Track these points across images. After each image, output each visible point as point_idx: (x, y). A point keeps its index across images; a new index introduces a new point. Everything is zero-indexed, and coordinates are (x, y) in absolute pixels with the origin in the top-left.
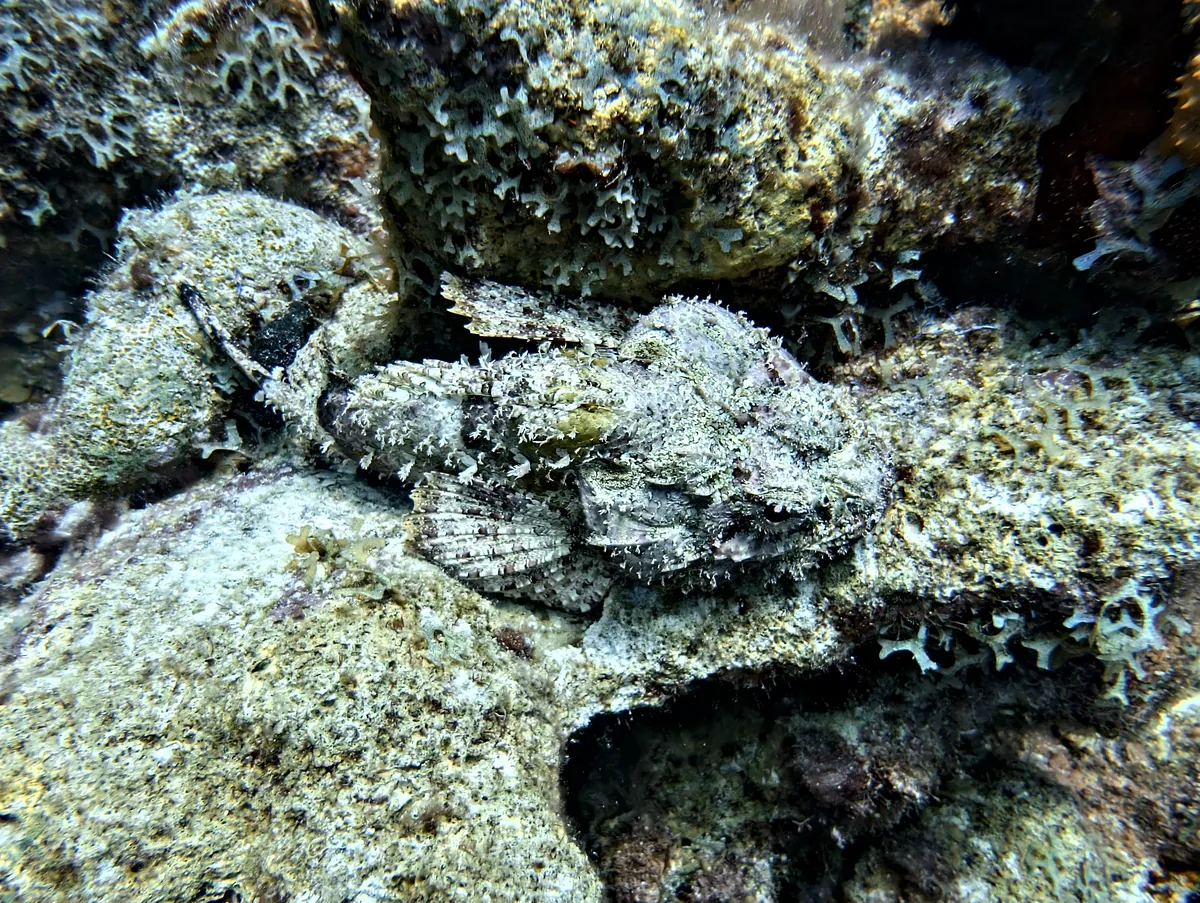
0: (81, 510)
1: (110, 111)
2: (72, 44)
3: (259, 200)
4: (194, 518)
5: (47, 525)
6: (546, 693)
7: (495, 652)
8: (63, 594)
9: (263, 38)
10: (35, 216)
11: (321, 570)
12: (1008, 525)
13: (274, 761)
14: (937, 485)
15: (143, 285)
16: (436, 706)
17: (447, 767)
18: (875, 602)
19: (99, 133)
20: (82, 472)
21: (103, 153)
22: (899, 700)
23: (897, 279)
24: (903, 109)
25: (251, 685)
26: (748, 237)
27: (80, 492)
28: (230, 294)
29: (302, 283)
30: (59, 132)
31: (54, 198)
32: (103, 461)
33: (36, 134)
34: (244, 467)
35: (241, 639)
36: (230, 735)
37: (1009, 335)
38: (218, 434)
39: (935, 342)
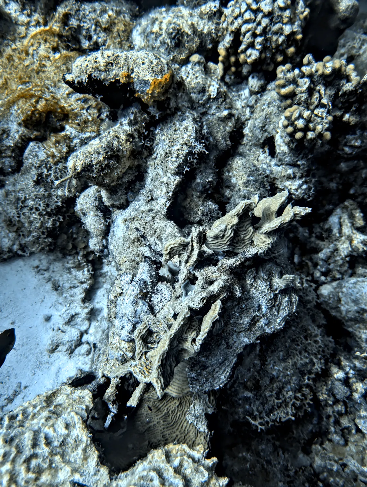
0: (104, 241)
1: (54, 198)
2: (44, 195)
3: (83, 194)
4: (113, 231)
5: (103, 245)
6: (158, 212)
7: (148, 213)
8: (111, 247)
9: (59, 169)
10: (62, 220)
11: (127, 223)
12: (179, 150)
13: (139, 240)
14: (170, 152)
15: (84, 214)
16: (147, 223)
17: (153, 226)
18: (177, 170)
19: (56, 202)
20: (100, 237)
21: (59, 204)
22: (201, 171)
23: (146, 134)
24: (127, 122)
25: (131, 237)
26: (126, 151)
27: (102, 239)
28: (91, 207)
29: (96, 198)
30: (53, 207)
31: (61, 215)
32: (101, 234)
33: (52, 210)
34: (112, 222)
35: (127, 234)
36: (134, 242)
37: (163, 125)
38: (106, 221)
39: (158, 134)
